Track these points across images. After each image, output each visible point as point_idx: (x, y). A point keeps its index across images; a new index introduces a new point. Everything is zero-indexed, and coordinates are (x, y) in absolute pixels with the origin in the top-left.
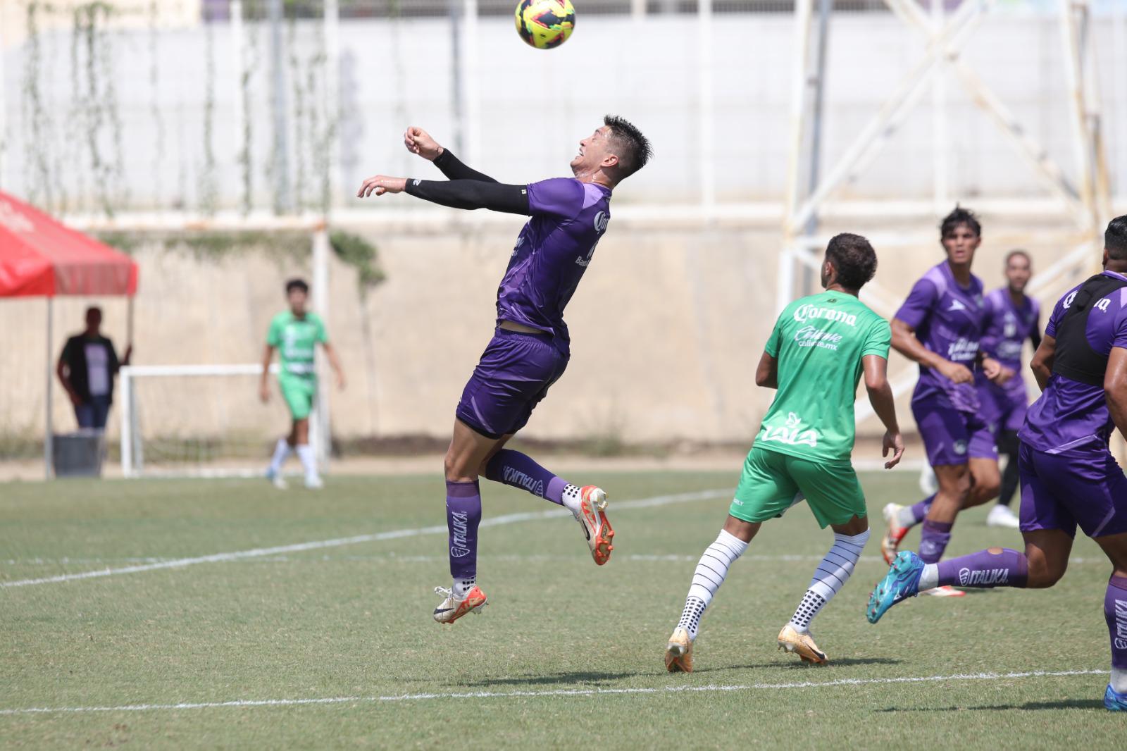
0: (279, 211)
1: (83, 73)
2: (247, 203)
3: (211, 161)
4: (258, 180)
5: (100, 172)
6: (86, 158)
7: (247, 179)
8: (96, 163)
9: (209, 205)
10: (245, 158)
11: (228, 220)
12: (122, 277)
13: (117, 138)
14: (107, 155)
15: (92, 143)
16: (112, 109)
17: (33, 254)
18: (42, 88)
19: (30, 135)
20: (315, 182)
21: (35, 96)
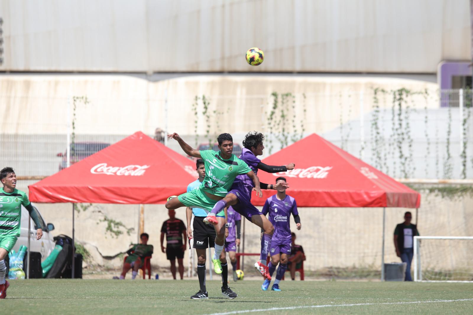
1: (397, 117)
2: (464, 175)
3: (449, 157)
4: (469, 164)
5: (403, 160)
6: (398, 154)
7: (464, 164)
8: (401, 157)
10: (464, 155)
12: (414, 200)
13: (410, 146)
14: (406, 153)
15: (400, 148)
16: (408, 133)
17: (378, 188)
18: (380, 124)
19: (374, 144)
21: (377, 128)
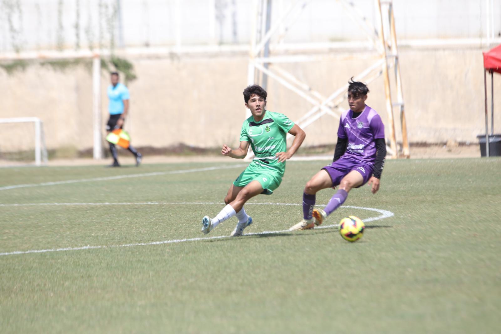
0: (91, 48)
2: (78, 46)
3: (61, 27)
4: (83, 35)
5: (13, 33)
6: (7, 26)
7: (77, 35)
8: (11, 29)
9: (60, 47)
10: (77, 26)
11: (69, 54)
13: (21, 18)
14: (16, 25)
15: (10, 21)
16: (18, 6)
20: (107, 36)
